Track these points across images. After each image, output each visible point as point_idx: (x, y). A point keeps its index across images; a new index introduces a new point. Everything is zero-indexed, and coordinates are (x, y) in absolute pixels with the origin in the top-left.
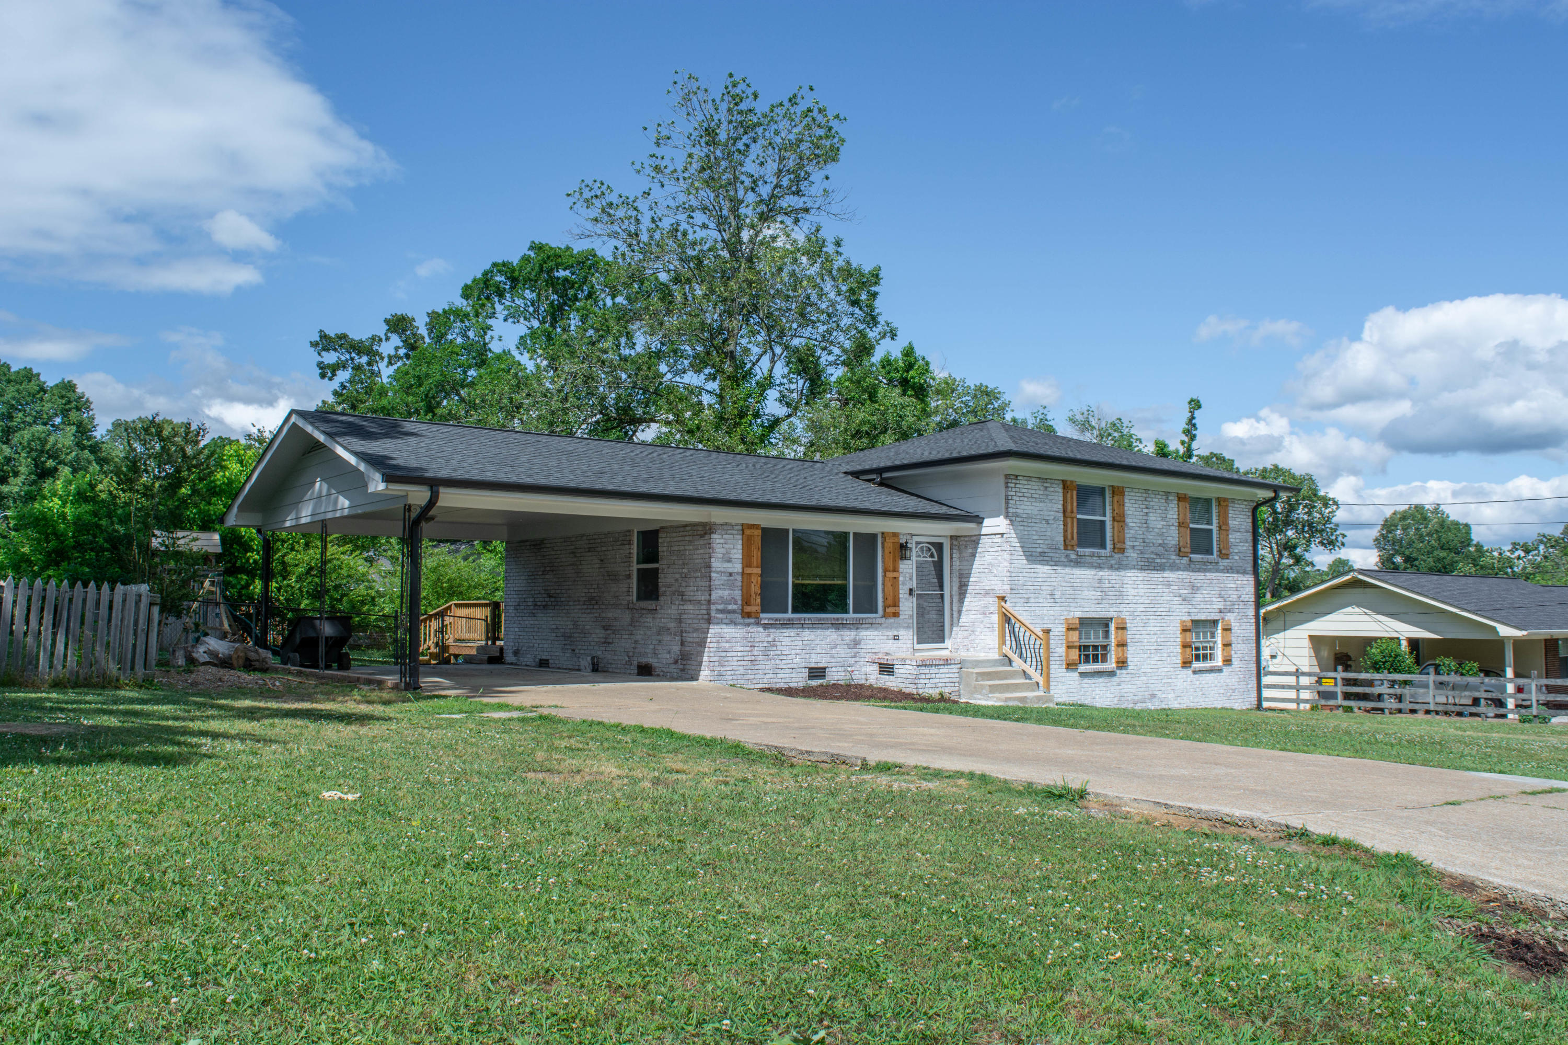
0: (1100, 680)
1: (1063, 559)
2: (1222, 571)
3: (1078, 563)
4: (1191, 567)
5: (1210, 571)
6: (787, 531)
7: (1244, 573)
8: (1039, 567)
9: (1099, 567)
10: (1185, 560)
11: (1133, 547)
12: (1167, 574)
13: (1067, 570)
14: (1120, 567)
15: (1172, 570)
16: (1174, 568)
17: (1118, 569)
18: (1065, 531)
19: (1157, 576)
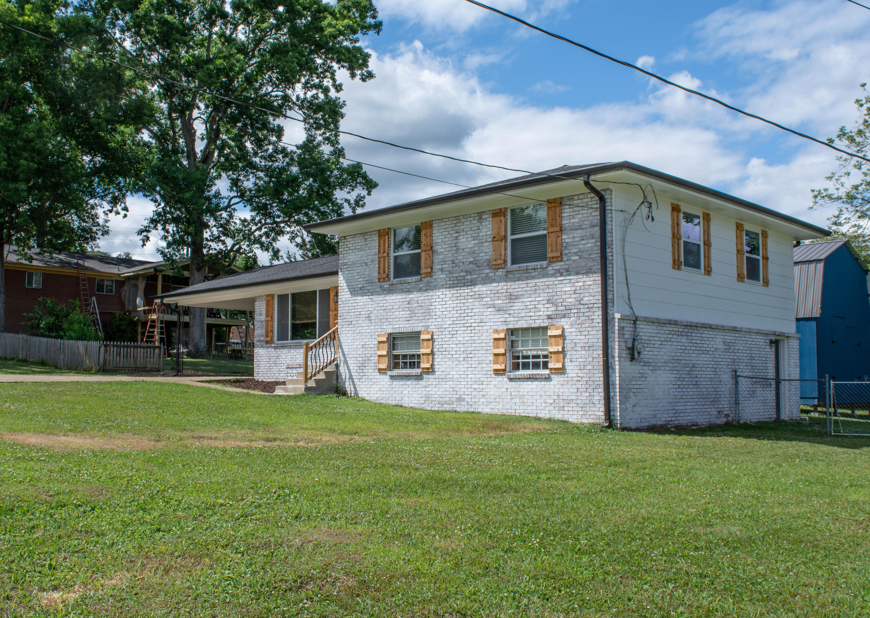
0: (409, 383)
1: (378, 290)
2: (553, 275)
3: (390, 291)
4: (508, 277)
5: (533, 278)
6: (288, 295)
7: (588, 272)
8: (359, 298)
9: (409, 291)
10: (500, 272)
11: (442, 270)
12: (477, 288)
13: (381, 298)
14: (429, 288)
15: (484, 283)
16: (487, 280)
17: (426, 290)
18: (379, 268)
19: (467, 291)
